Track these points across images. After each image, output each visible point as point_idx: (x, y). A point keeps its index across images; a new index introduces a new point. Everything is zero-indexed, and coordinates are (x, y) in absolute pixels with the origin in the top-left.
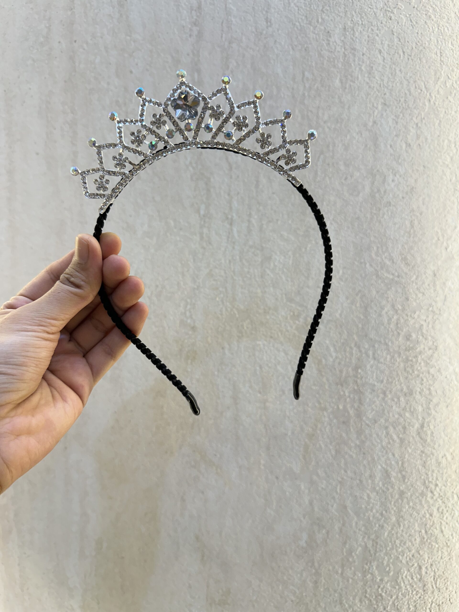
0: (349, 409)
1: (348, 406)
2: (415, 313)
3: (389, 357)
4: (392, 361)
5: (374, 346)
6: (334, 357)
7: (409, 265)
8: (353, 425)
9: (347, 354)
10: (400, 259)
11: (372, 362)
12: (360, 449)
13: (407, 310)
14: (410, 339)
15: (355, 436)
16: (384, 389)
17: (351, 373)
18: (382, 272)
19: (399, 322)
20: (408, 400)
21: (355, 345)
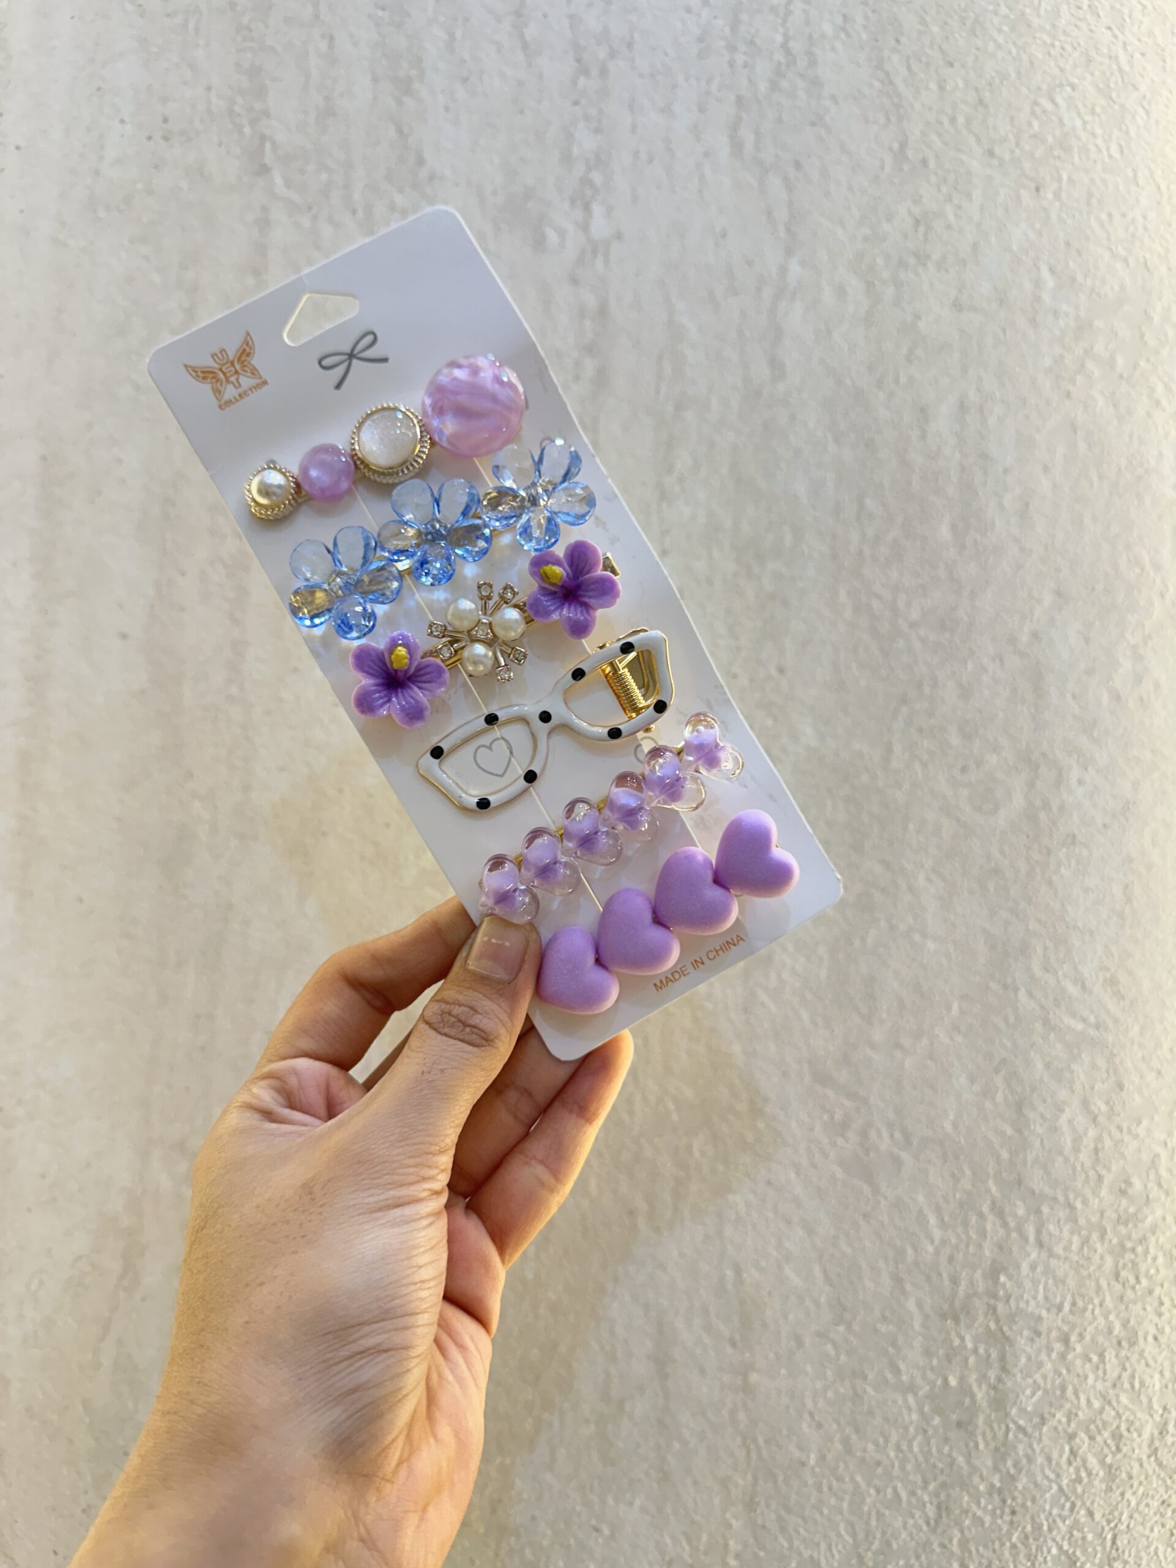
0: (975, 1388)
1: (973, 1378)
2: (1139, 1123)
3: (1076, 1239)
4: (1086, 1250)
5: (1038, 1211)
6: (937, 1242)
7: (1123, 998)
8: (984, 1434)
9: (971, 1233)
10: (1101, 980)
11: (1034, 1255)
12: (1004, 1501)
13: (1119, 1115)
14: (1130, 1191)
15: (989, 1463)
16: (1066, 1328)
17: (981, 1284)
18: (1057, 1012)
19: (1100, 1146)
20: (1128, 1358)
21: (993, 1205)
